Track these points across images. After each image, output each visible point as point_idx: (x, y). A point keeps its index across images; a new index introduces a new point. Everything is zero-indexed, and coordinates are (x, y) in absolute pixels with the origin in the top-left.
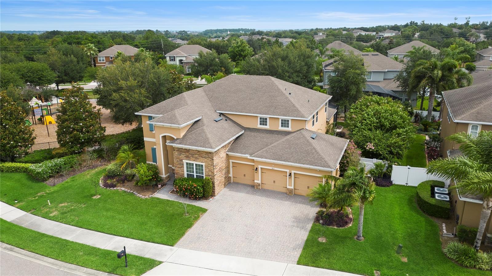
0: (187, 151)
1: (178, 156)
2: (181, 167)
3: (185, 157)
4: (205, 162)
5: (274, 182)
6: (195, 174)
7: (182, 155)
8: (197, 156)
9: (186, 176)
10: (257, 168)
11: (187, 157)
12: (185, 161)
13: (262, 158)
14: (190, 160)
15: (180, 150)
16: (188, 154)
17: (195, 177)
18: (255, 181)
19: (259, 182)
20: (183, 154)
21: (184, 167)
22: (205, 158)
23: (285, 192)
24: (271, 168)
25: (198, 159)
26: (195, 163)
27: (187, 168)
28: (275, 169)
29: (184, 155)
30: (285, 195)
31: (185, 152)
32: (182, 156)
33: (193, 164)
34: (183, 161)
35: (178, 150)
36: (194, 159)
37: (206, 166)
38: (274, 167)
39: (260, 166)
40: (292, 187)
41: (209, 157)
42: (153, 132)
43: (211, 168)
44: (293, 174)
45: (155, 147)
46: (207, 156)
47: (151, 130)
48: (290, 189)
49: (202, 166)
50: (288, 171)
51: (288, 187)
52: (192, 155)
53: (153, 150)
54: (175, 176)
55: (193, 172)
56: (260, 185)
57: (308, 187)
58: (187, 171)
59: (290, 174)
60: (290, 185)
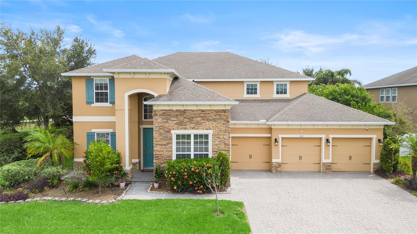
0: (182, 113)
1: (163, 125)
2: (168, 144)
3: (177, 124)
4: (214, 128)
5: (300, 158)
6: (192, 153)
7: (170, 122)
8: (199, 119)
9: (174, 158)
10: (276, 140)
11: (181, 124)
12: (174, 133)
13: (287, 121)
14: (185, 129)
15: (167, 114)
16: (181, 119)
17: (192, 157)
18: (274, 160)
19: (279, 161)
20: (173, 119)
21: (172, 143)
22: (214, 120)
23: (317, 170)
24: (298, 136)
25: (201, 124)
26: (192, 132)
27: (178, 143)
28: (305, 136)
29: (174, 120)
30: (321, 173)
31: (177, 116)
32: (171, 124)
33: (189, 136)
34: (172, 131)
35: (163, 114)
36: (192, 126)
37: (214, 135)
38: (302, 134)
39: (281, 136)
40: (330, 161)
41: (221, 119)
42: (92, 105)
43: (225, 137)
44: (331, 140)
45: (93, 131)
46: (218, 117)
47: (89, 103)
48: (327, 163)
49: (206, 136)
50: (324, 137)
51: (324, 161)
52: (191, 119)
53: (90, 136)
54: (154, 161)
55: (189, 150)
56: (280, 165)
57: (350, 158)
58: (178, 150)
59: (327, 140)
60: (327, 157)
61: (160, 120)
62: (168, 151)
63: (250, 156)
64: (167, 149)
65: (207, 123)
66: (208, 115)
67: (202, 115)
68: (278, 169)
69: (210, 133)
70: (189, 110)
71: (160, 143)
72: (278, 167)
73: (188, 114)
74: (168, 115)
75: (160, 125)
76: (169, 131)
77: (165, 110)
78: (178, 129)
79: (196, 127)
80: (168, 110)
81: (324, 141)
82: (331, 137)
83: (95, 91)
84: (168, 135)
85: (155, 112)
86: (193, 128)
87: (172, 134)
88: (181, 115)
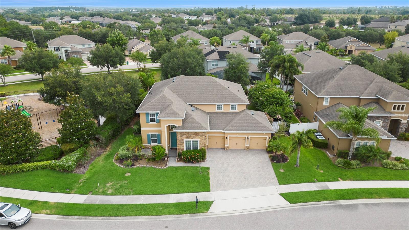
0: (188, 133)
1: (180, 137)
2: (182, 144)
3: (186, 137)
4: (200, 139)
5: (237, 144)
6: (192, 147)
7: (183, 137)
8: (194, 135)
9: (185, 150)
10: (227, 137)
11: (187, 137)
12: (185, 140)
13: (231, 131)
14: (189, 139)
15: (182, 134)
16: (187, 135)
17: (192, 149)
18: (225, 145)
19: (228, 145)
20: (184, 135)
21: (184, 144)
22: (200, 136)
23: (244, 148)
24: (236, 136)
25: (195, 137)
26: (192, 140)
27: (186, 144)
28: (239, 136)
30: (245, 150)
31: (186, 134)
33: (191, 141)
34: (184, 140)
35: (181, 134)
36: (192, 138)
37: (200, 141)
38: (238, 135)
39: (229, 136)
41: (203, 135)
42: (149, 123)
43: (204, 142)
45: (150, 133)
46: (202, 135)
47: (147, 122)
48: (248, 146)
49: (197, 141)
50: (246, 136)
51: (246, 145)
52: (191, 136)
53: (148, 135)
54: (177, 150)
55: (191, 146)
56: (228, 147)
57: (258, 144)
58: (186, 146)
59: (248, 138)
60: (247, 144)
62: (183, 147)
63: (216, 143)
65: (197, 137)
66: (198, 134)
68: (227, 149)
70: (190, 132)
71: (179, 144)
73: (190, 134)
75: (179, 137)
76: (183, 140)
77: (181, 132)
81: (246, 138)
82: (249, 136)
83: (150, 118)
84: (183, 141)
85: (177, 133)
86: (192, 139)
88: (187, 134)
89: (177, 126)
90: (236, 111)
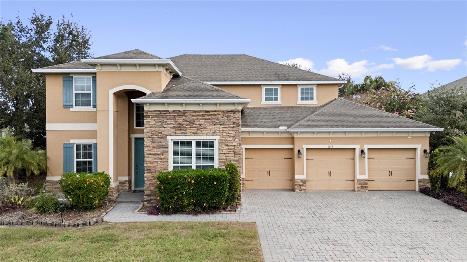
1: (156, 129)
2: (162, 153)
3: (174, 128)
4: (221, 133)
5: (330, 174)
6: (194, 165)
7: (165, 126)
8: (202, 121)
10: (299, 151)
11: (179, 129)
12: (171, 139)
13: (312, 128)
14: (185, 134)
15: (161, 116)
16: (179, 121)
18: (297, 177)
19: (304, 177)
20: (169, 122)
21: (167, 152)
22: (221, 123)
24: (326, 146)
25: (205, 128)
26: (194, 138)
27: (175, 153)
28: (335, 146)
29: (170, 124)
30: (354, 194)
31: (174, 118)
32: (167, 128)
33: (190, 143)
34: (169, 138)
35: (157, 116)
36: (194, 130)
37: (221, 142)
38: (331, 143)
39: (305, 147)
40: (366, 177)
41: (230, 121)
42: (71, 109)
43: (234, 144)
44: (366, 151)
45: (72, 141)
46: (226, 119)
47: (67, 106)
48: (362, 180)
49: (212, 143)
50: (358, 147)
51: (358, 177)
52: (192, 123)
53: (68, 148)
54: (145, 175)
55: (190, 160)
56: (304, 183)
57: (391, 173)
58: (175, 160)
59: (362, 151)
60: (362, 173)
61: (152, 123)
62: (164, 162)
63: (269, 173)
64: (161, 159)
65: (212, 127)
66: (213, 117)
67: (206, 117)
68: (302, 187)
69: (216, 139)
70: (189, 111)
71: (152, 152)
72: (302, 185)
73: (189, 116)
74: (163, 117)
75: (153, 129)
76: (164, 137)
77: (159, 111)
78: (175, 134)
79: (199, 132)
80: (163, 110)
81: (358, 152)
82: (366, 147)
83: (74, 92)
84: (163, 142)
85: (147, 112)
86: (194, 133)
87: (167, 141)
88: (180, 117)
89: (148, 92)
90: (314, 102)
